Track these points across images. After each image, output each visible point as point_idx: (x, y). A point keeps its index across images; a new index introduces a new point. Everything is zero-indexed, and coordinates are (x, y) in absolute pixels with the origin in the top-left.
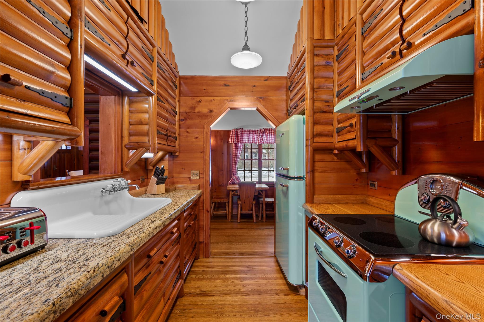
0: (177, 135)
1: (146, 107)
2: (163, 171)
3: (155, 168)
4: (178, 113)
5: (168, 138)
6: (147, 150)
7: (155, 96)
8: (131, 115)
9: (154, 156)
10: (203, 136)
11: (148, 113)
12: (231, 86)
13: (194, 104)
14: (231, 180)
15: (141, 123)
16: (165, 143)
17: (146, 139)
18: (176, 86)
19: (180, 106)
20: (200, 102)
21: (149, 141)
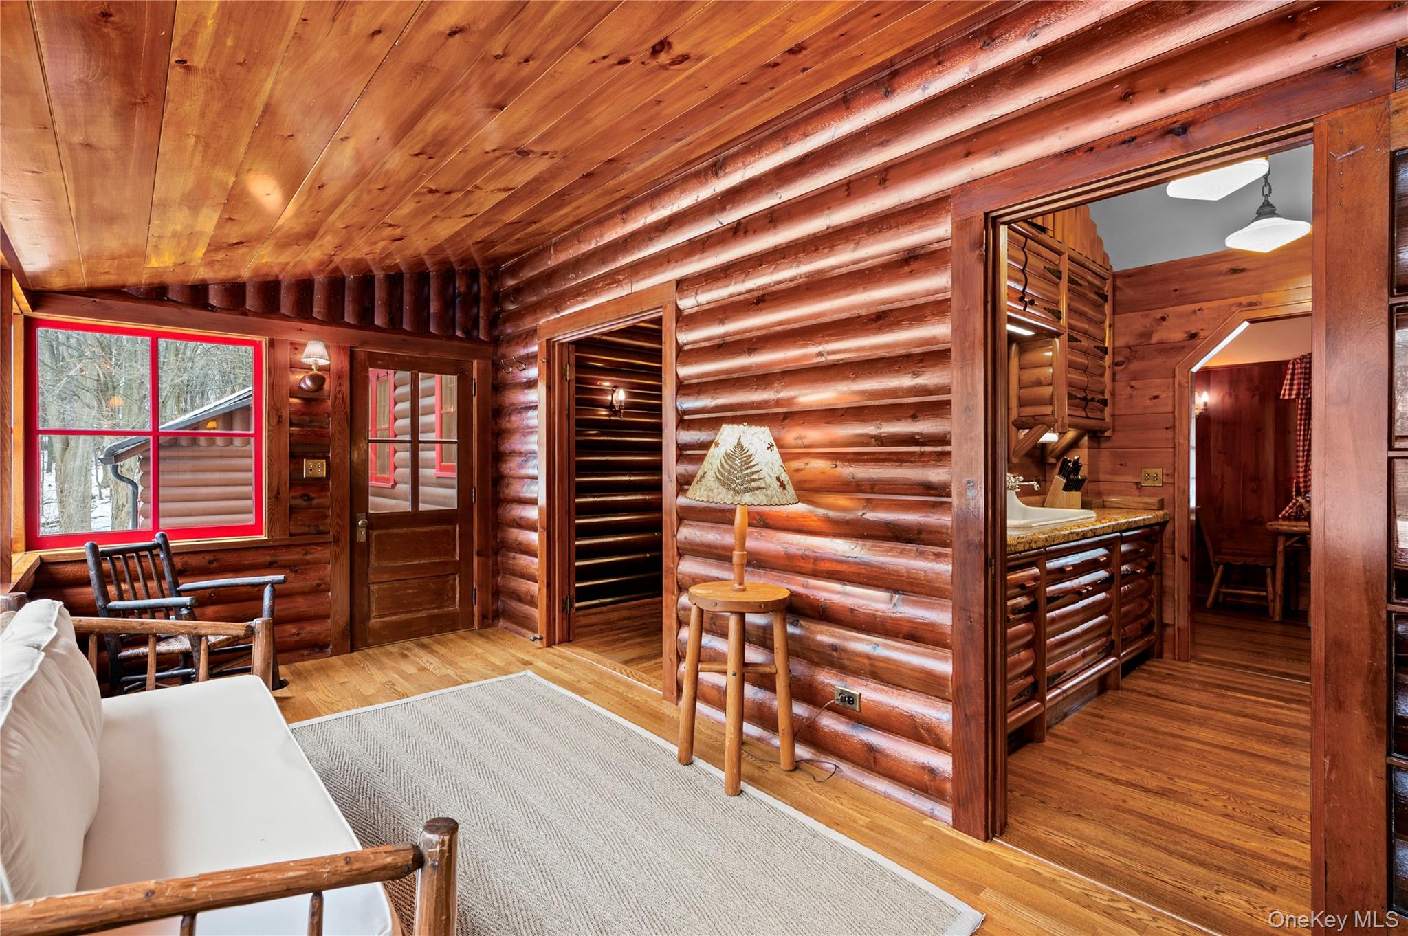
0: (1107, 396)
1: (1048, 356)
2: (1077, 467)
3: (1061, 461)
4: (1110, 351)
5: (1087, 404)
6: (1050, 427)
7: (1064, 337)
8: (1022, 372)
9: (1059, 439)
10: (1171, 394)
11: (1051, 365)
12: (1251, 270)
13: (1148, 326)
14: (1291, 508)
15: (1039, 384)
16: (1083, 414)
17: (1048, 410)
18: (1105, 298)
19: (1114, 335)
20: (1163, 319)
21: (1053, 414)
